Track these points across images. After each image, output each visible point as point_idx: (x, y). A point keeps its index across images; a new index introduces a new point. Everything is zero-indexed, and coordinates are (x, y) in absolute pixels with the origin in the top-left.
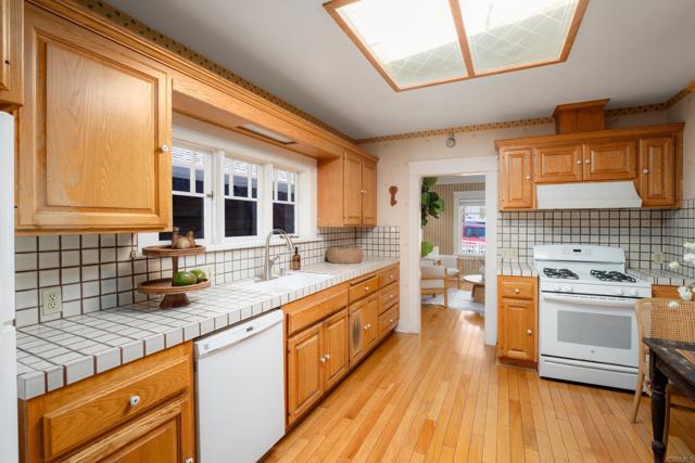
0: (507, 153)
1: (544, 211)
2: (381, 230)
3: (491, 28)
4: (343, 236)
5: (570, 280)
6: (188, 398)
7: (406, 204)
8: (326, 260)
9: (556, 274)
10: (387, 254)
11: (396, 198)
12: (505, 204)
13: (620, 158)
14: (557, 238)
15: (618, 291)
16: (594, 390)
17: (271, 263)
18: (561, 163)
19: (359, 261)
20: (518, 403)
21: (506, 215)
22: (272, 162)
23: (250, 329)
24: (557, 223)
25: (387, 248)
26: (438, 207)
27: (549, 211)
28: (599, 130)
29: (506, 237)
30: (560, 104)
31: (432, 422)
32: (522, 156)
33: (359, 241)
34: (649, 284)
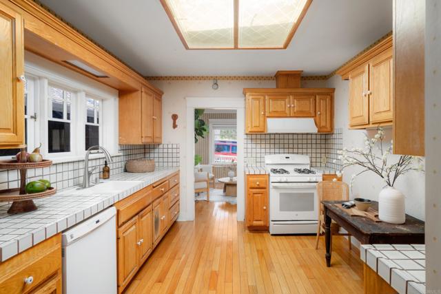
0: (251, 97)
1: (270, 134)
2: (165, 146)
3: (253, 25)
4: (136, 151)
5: (285, 174)
6: (60, 277)
7: (185, 128)
8: (126, 171)
9: (277, 172)
10: (170, 164)
11: (177, 124)
12: (250, 130)
13: (307, 105)
14: (277, 151)
15: (308, 179)
16: (297, 237)
17: (90, 174)
18: (280, 105)
19: (152, 170)
20: (262, 251)
21: (249, 137)
22: (84, 91)
23: (98, 222)
24: (277, 141)
25: (170, 160)
26: (205, 130)
27: (273, 134)
28: (297, 88)
29: (249, 150)
30: (279, 70)
31: (216, 271)
32: (258, 99)
33: (147, 155)
34: (321, 174)
